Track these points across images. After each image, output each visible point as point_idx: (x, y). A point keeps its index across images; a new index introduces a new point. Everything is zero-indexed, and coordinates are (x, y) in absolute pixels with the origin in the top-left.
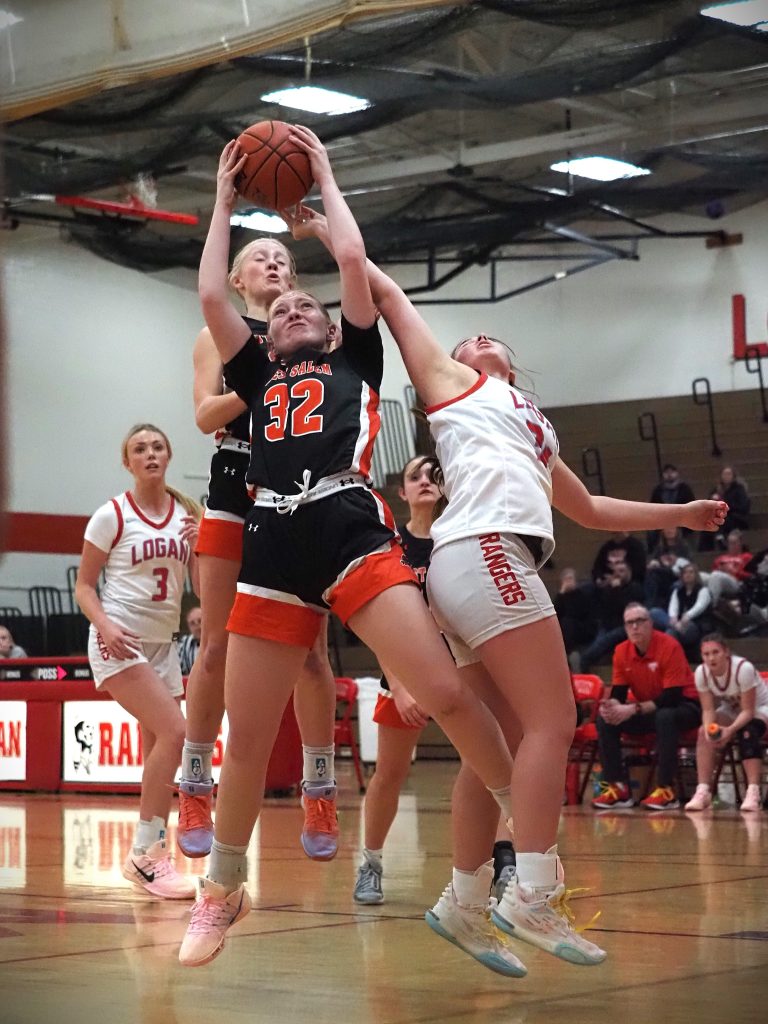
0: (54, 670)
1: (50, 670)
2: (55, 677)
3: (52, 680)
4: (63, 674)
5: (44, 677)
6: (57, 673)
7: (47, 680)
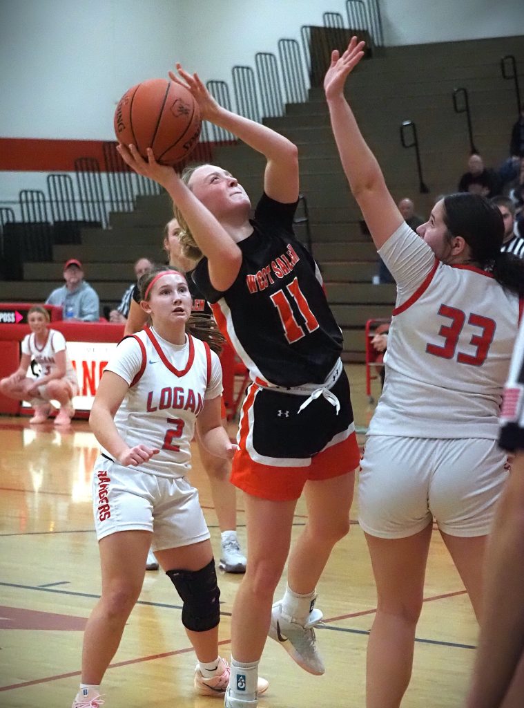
0: (13, 315)
1: (9, 315)
2: (13, 320)
3: (11, 323)
4: (20, 317)
5: (5, 320)
6: (15, 317)
7: (7, 323)
